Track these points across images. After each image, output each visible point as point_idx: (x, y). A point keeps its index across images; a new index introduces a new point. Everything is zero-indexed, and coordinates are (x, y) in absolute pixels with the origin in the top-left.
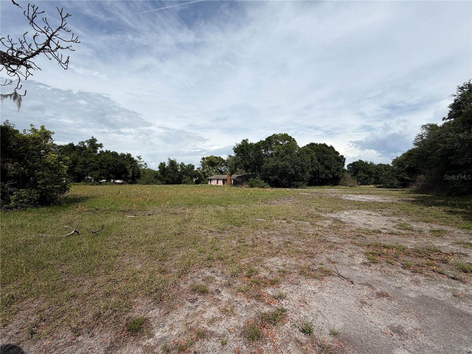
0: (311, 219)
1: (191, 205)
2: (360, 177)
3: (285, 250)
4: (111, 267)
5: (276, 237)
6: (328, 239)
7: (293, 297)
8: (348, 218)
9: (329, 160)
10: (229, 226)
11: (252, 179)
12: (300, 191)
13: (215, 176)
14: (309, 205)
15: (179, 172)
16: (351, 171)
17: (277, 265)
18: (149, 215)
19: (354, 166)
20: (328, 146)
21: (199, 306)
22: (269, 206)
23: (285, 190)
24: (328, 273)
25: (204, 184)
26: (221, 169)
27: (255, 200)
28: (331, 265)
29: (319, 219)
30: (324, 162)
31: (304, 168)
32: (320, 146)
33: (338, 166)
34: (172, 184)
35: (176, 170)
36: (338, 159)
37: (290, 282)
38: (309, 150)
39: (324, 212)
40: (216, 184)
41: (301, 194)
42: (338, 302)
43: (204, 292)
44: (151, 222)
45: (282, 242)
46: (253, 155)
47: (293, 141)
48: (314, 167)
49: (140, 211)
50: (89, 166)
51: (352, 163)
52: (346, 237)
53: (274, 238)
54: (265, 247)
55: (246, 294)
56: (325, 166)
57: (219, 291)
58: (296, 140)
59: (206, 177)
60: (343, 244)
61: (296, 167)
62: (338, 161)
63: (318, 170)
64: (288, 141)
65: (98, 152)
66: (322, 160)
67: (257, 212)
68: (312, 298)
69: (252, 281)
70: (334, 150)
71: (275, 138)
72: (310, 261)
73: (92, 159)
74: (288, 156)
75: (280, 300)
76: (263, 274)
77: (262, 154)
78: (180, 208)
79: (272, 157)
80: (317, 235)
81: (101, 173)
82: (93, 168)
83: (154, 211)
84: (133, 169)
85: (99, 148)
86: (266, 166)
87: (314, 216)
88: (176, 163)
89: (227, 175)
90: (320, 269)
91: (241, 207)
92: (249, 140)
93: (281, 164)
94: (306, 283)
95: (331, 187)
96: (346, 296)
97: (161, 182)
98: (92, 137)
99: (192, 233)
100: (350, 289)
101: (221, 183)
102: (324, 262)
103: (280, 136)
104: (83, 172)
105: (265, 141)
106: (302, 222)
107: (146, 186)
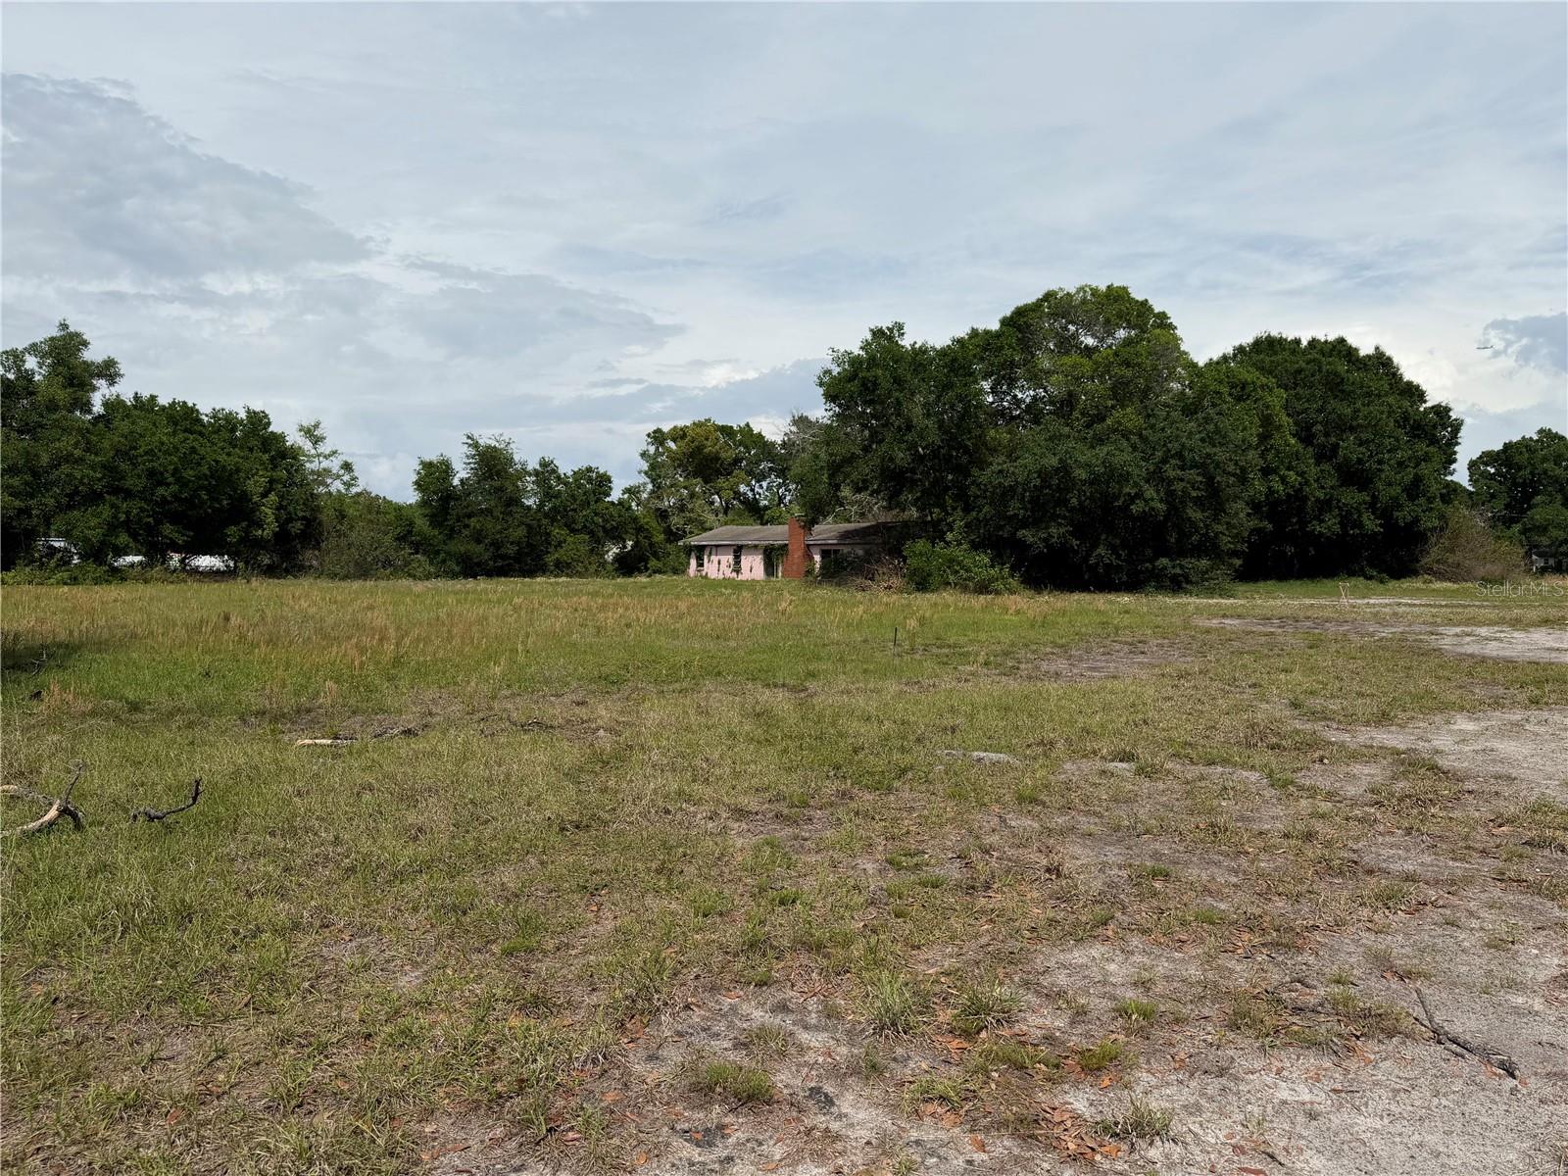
0: (1270, 757)
1: (613, 683)
2: (1543, 529)
3: (1143, 913)
4: (273, 978)
5: (1085, 846)
6: (1368, 859)
7: (1201, 1132)
8: (1476, 752)
9: (1364, 436)
10: (830, 788)
11: (921, 545)
12: (1197, 608)
13: (723, 533)
14: (1254, 686)
15: (529, 508)
16: (1493, 496)
17: (1105, 983)
18: (408, 732)
19: (1509, 466)
20: (1362, 353)
21: (738, 1161)
22: (1029, 687)
23: (1111, 602)
24: (1380, 1024)
25: (664, 573)
26: (752, 490)
27: (951, 655)
28: (1395, 983)
29: (1316, 755)
30: (1336, 447)
31: (1218, 478)
32: (1315, 355)
33: (1417, 465)
34: (491, 573)
35: (514, 501)
36: (1418, 429)
37: (1182, 1060)
38: (1250, 375)
39: (1340, 722)
40: (729, 573)
41: (1203, 622)
42: (1437, 1156)
43: (753, 1098)
44: (424, 770)
45: (1124, 873)
46: (928, 415)
47: (1158, 331)
48: (1276, 473)
49: (354, 712)
50: (53, 483)
51: (1498, 447)
52: (1468, 848)
53: (1078, 850)
54: (1036, 894)
55: (962, 1112)
56: (1339, 468)
57: (826, 1095)
58: (1174, 320)
59: (673, 536)
60: (1453, 883)
61: (1172, 474)
62: (1415, 436)
63: (1300, 490)
64: (1130, 326)
65: (98, 408)
66: (1327, 435)
67: (971, 717)
68: (1301, 1137)
69: (986, 1055)
70: (1394, 375)
71: (1055, 315)
72: (1278, 965)
73: (66, 444)
74: (1129, 416)
75: (1140, 1141)
76: (1039, 1021)
77: (980, 406)
78: (557, 696)
79: (1036, 421)
80: (1309, 836)
81: (115, 517)
82: (76, 492)
83: (430, 714)
84: (282, 497)
85: (101, 383)
86: (1000, 471)
87: (1284, 743)
88: (510, 461)
89: (786, 527)
90: (1335, 1003)
91: (878, 691)
92: (905, 330)
93: (1086, 458)
94: (1266, 1069)
95: (1372, 584)
96: (1478, 1129)
97: (431, 563)
98: (64, 326)
99: (645, 823)
100: (1497, 1099)
101: (753, 566)
102: (1355, 972)
103: (1084, 301)
104: (25, 512)
105: (998, 335)
106: (1220, 769)
107: (356, 585)
